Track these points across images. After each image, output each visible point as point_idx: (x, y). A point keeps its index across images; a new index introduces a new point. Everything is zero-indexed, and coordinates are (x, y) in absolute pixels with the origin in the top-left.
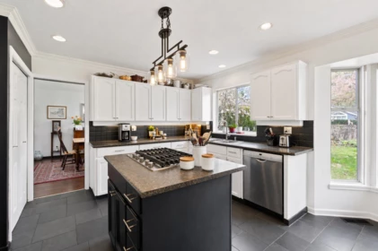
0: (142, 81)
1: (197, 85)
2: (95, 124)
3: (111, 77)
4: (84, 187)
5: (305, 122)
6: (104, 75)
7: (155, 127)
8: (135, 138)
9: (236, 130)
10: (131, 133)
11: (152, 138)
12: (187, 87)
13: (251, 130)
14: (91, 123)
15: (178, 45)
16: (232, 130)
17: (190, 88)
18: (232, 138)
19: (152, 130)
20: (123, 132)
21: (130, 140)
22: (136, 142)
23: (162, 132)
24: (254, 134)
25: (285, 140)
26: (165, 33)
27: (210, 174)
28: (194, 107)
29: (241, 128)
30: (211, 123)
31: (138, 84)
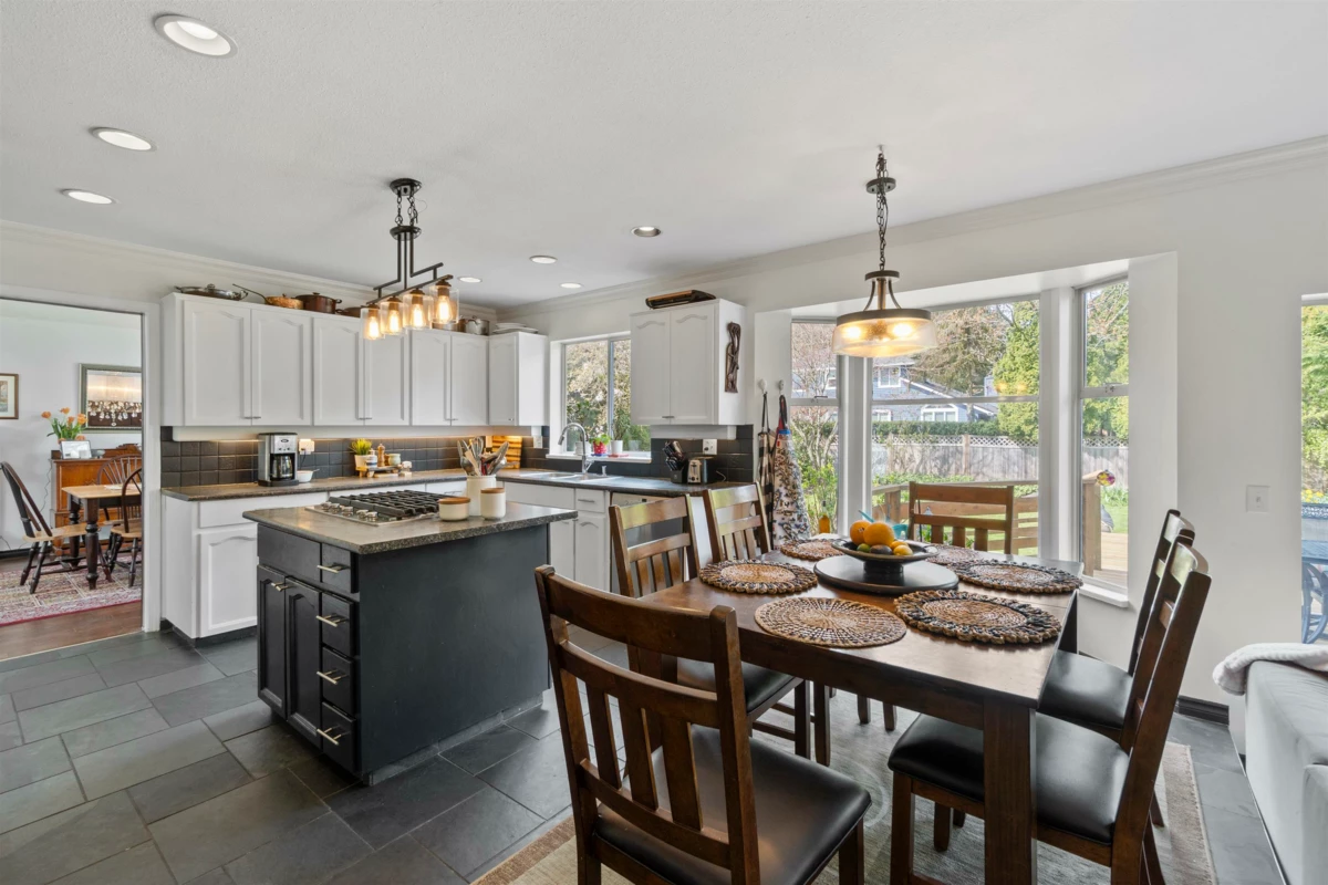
0: (334, 311)
1: (504, 326)
2: (178, 437)
3: (237, 298)
4: (140, 623)
5: (739, 428)
6: (211, 292)
7: (375, 445)
8: (305, 476)
9: (607, 449)
10: (299, 460)
11: (365, 476)
12: (477, 326)
13: (641, 448)
14: (167, 433)
15: (434, 268)
16: (598, 449)
17: (485, 332)
18: (596, 469)
19: (364, 451)
20: (273, 457)
21: (292, 480)
22: (308, 486)
23: (396, 458)
24: (645, 457)
25: (696, 469)
26: (405, 232)
27: (494, 524)
28: (496, 385)
29: (620, 443)
30: (545, 431)
31: (322, 319)
